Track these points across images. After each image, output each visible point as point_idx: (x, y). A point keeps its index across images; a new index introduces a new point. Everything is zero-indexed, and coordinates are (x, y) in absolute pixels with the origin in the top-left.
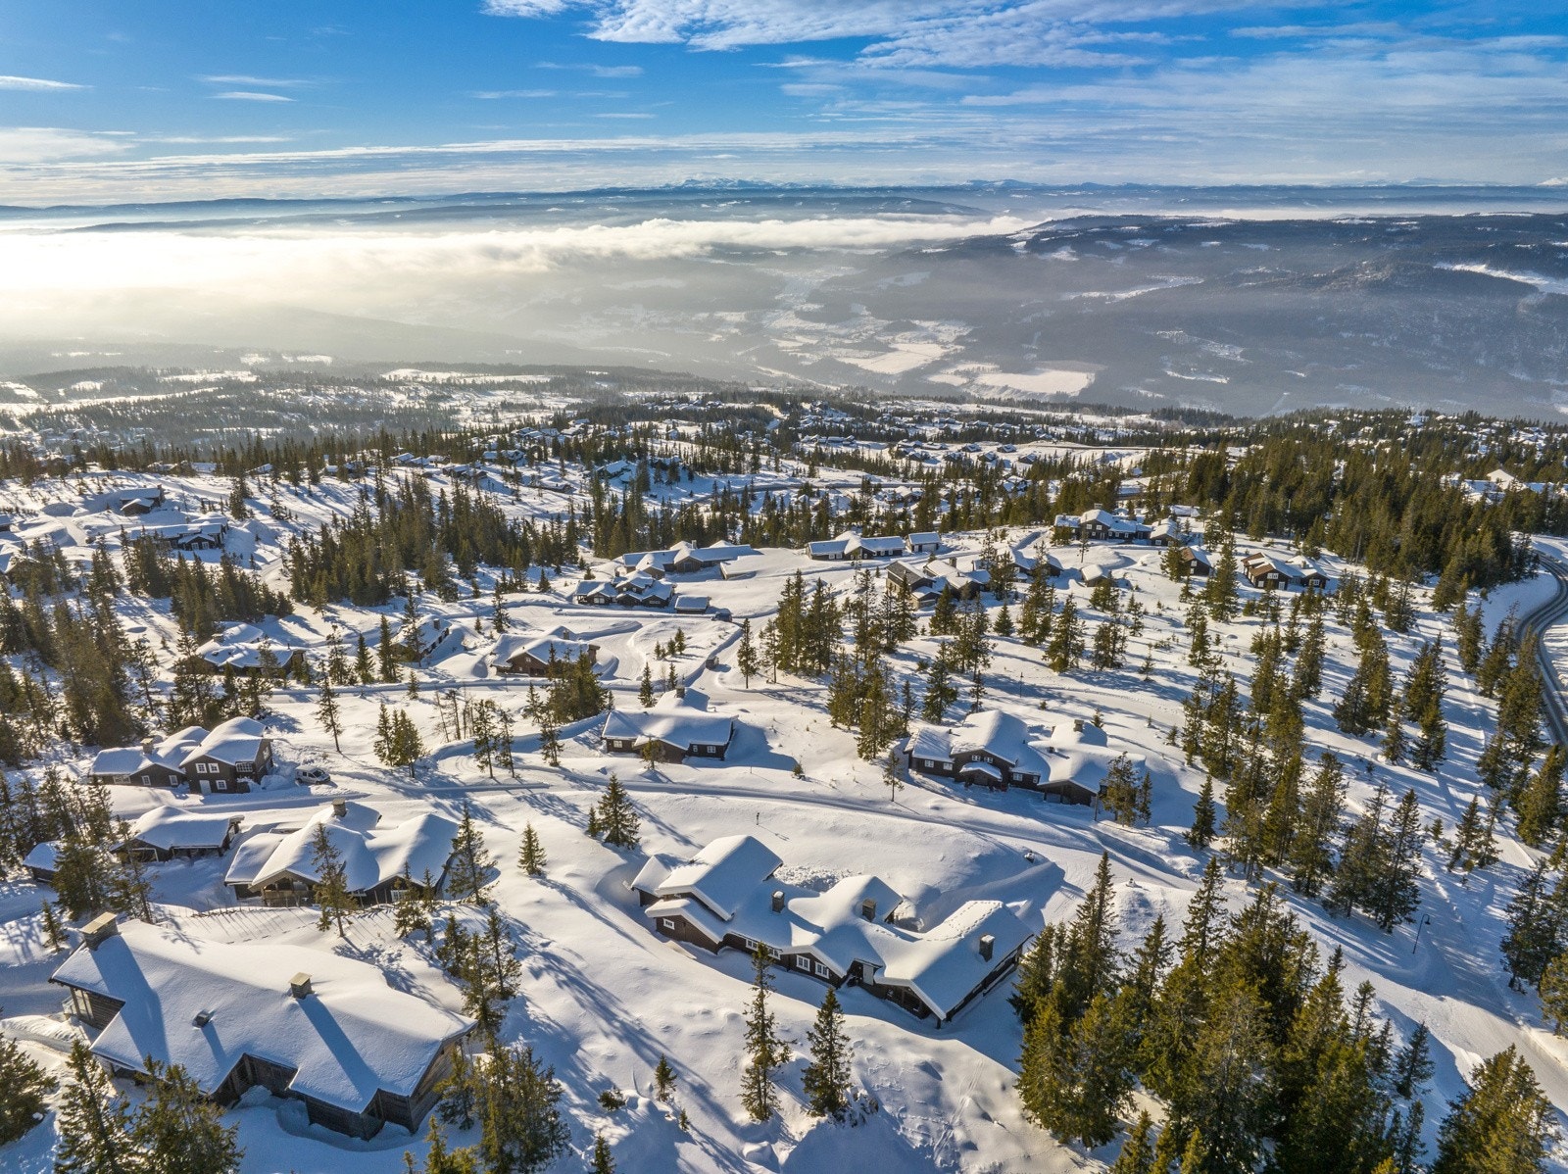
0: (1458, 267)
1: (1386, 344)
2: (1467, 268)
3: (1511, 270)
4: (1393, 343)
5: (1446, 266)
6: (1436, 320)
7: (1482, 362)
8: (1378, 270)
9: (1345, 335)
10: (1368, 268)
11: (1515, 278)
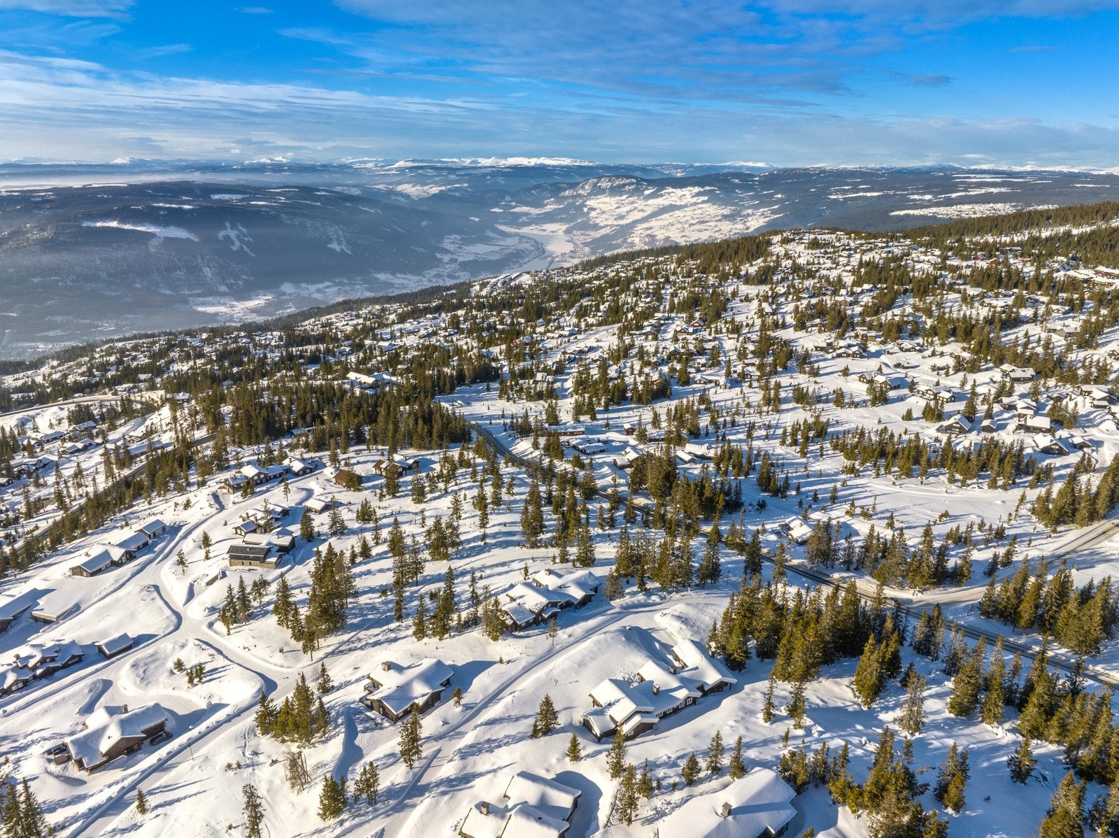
0: (99, 224)
1: (69, 283)
2: (105, 224)
3: (134, 224)
4: (73, 281)
5: (92, 224)
6: (98, 262)
7: (138, 286)
8: (42, 230)
9: (35, 280)
10: (34, 231)
11: (139, 229)
